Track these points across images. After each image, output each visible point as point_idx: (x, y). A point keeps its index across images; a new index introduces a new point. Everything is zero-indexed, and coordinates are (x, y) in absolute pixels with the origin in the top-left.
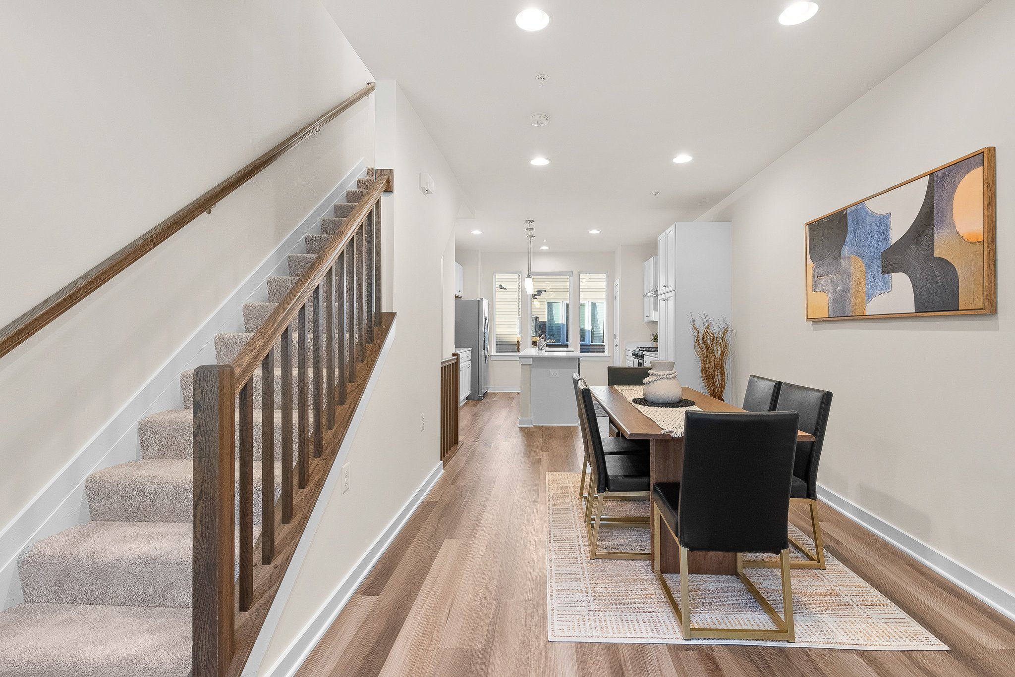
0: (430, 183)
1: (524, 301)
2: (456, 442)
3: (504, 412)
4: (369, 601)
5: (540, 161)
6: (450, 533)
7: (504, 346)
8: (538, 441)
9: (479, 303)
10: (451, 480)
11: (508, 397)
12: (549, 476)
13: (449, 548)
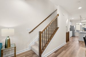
0: (64, 14)
1: (81, 26)
2: (69, 40)
3: (77, 38)
4: (54, 53)
5: (80, 8)
6: (65, 50)
7: (78, 31)
8: (81, 43)
9: (74, 26)
10: (67, 44)
11: (78, 37)
12: (81, 47)
13: (64, 52)
